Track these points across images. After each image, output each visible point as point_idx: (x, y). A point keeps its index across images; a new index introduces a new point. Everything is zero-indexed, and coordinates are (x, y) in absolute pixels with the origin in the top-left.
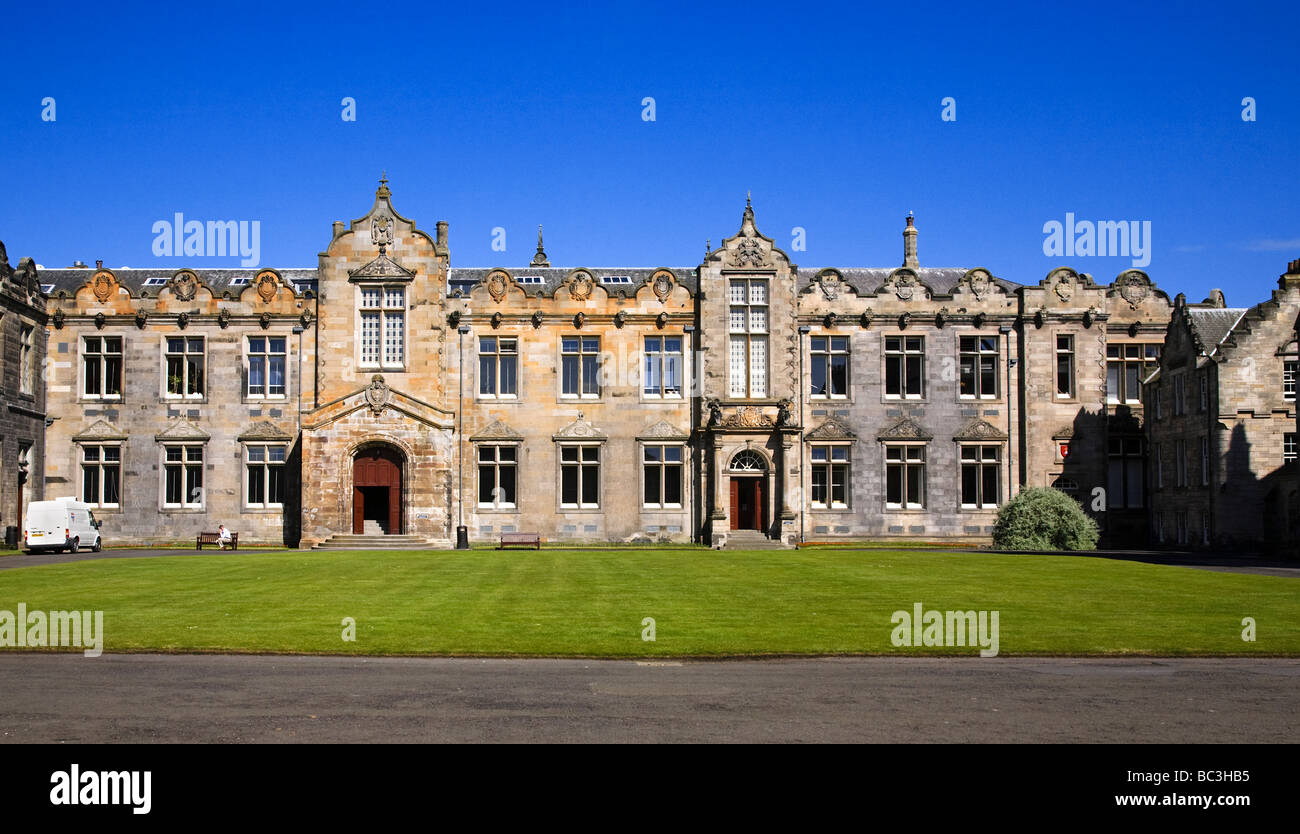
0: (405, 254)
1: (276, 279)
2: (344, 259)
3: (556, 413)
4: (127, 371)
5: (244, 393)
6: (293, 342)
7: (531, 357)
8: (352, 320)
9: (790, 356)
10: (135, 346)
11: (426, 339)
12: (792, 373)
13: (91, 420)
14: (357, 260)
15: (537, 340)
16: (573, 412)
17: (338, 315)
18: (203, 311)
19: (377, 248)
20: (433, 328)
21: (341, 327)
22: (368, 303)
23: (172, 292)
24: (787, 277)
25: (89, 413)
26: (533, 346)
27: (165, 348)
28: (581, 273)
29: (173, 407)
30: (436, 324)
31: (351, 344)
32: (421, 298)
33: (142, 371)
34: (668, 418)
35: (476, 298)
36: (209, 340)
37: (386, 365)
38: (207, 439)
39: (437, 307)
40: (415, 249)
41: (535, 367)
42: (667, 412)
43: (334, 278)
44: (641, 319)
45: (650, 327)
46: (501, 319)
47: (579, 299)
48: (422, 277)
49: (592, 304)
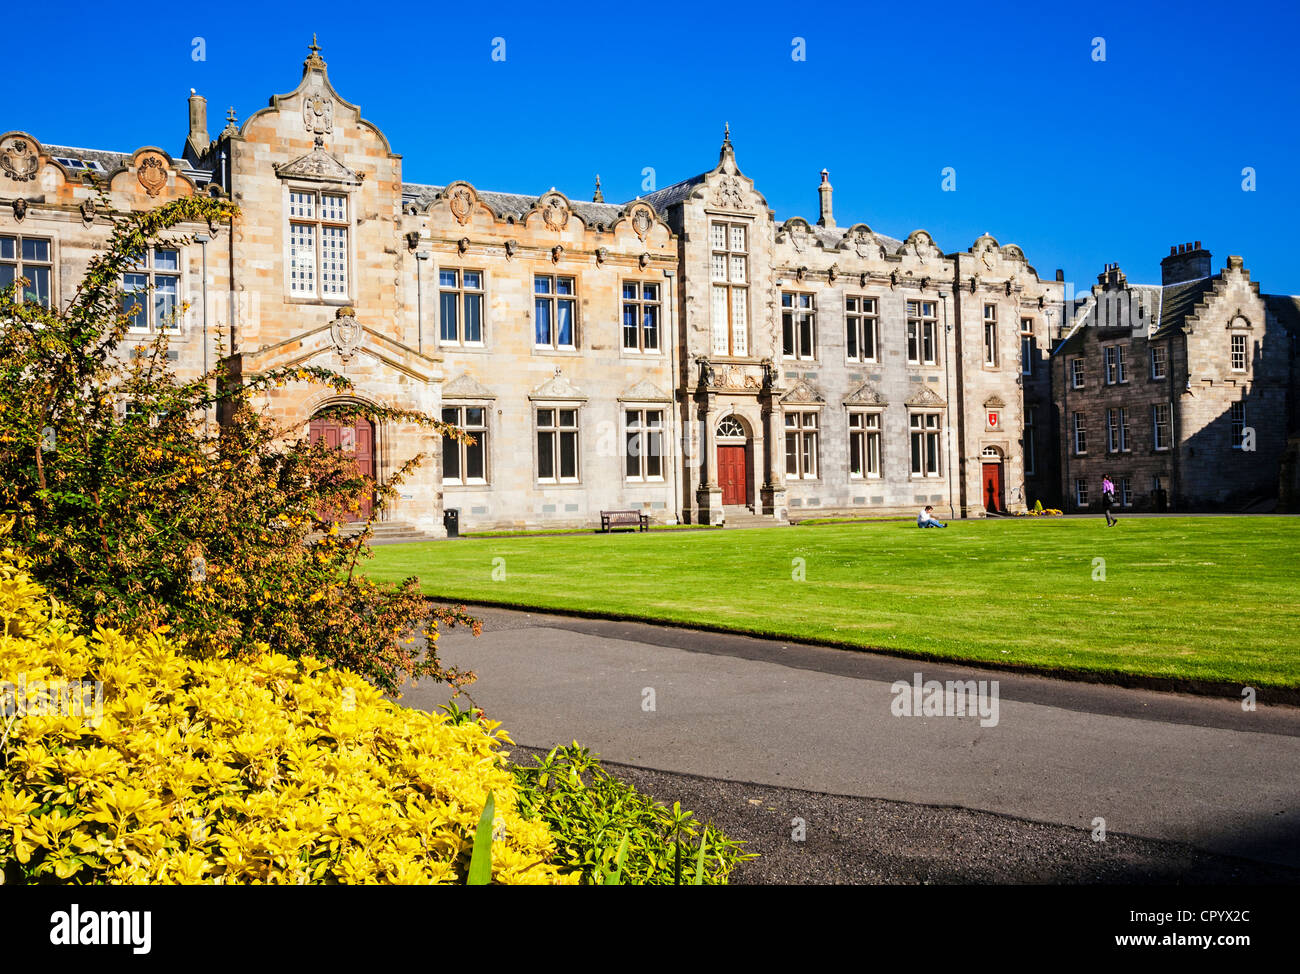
0: (348, 150)
1: (165, 164)
2: (267, 147)
3: (531, 367)
6: (193, 257)
7: (498, 297)
8: (278, 231)
11: (377, 266)
12: (772, 330)
14: (285, 151)
15: (508, 275)
16: (550, 366)
17: (260, 224)
18: (52, 200)
19: (312, 137)
20: (387, 251)
21: (265, 240)
22: (297, 211)
24: (765, 224)
26: (504, 283)
28: (555, 197)
30: (390, 247)
31: (277, 265)
32: (371, 211)
34: (649, 376)
35: (435, 217)
36: (61, 243)
37: (325, 296)
39: (391, 225)
40: (361, 145)
41: (507, 308)
42: (648, 370)
43: (251, 172)
44: (621, 259)
45: (629, 269)
46: (468, 246)
47: (554, 229)
48: (371, 183)
49: (568, 237)
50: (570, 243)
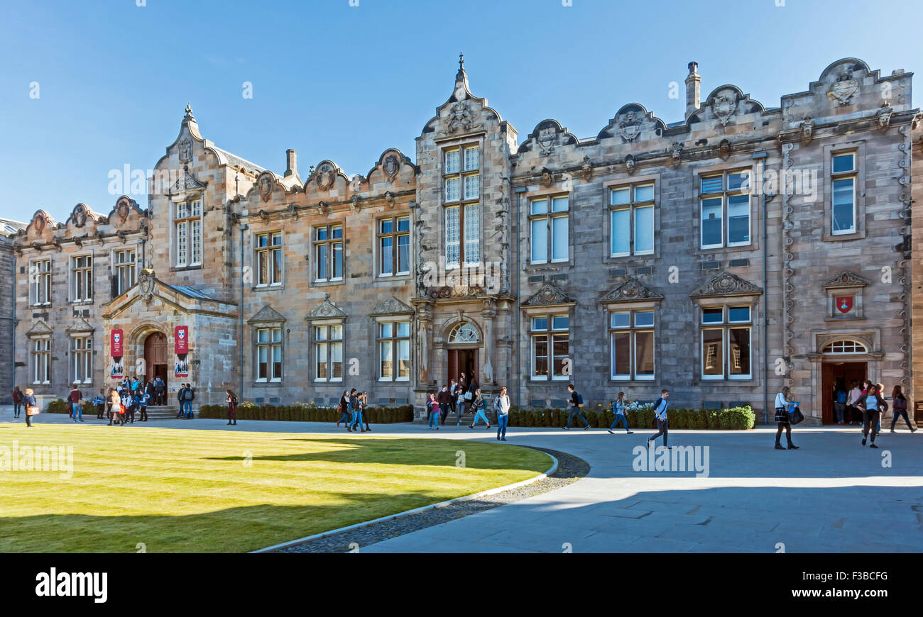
0: (200, 169)
1: (128, 204)
3: (309, 296)
4: (53, 284)
5: (113, 295)
6: (139, 252)
7: (290, 247)
8: (168, 229)
9: (499, 220)
10: (57, 265)
12: (501, 238)
13: (36, 320)
15: (295, 232)
16: (321, 294)
17: (160, 227)
18: (90, 234)
20: (219, 229)
21: (162, 236)
22: (182, 215)
23: (73, 220)
24: (497, 136)
25: (36, 315)
26: (291, 237)
27: (73, 265)
28: (325, 165)
29: (76, 308)
30: (220, 226)
31: (168, 250)
32: (210, 205)
35: (251, 200)
36: (95, 256)
37: (193, 264)
38: (93, 331)
39: (221, 211)
40: (207, 164)
41: (294, 255)
42: (395, 289)
43: (157, 197)
44: (372, 201)
45: (382, 209)
46: (266, 216)
47: (325, 189)
48: (211, 187)
49: (334, 194)
50: (336, 198)
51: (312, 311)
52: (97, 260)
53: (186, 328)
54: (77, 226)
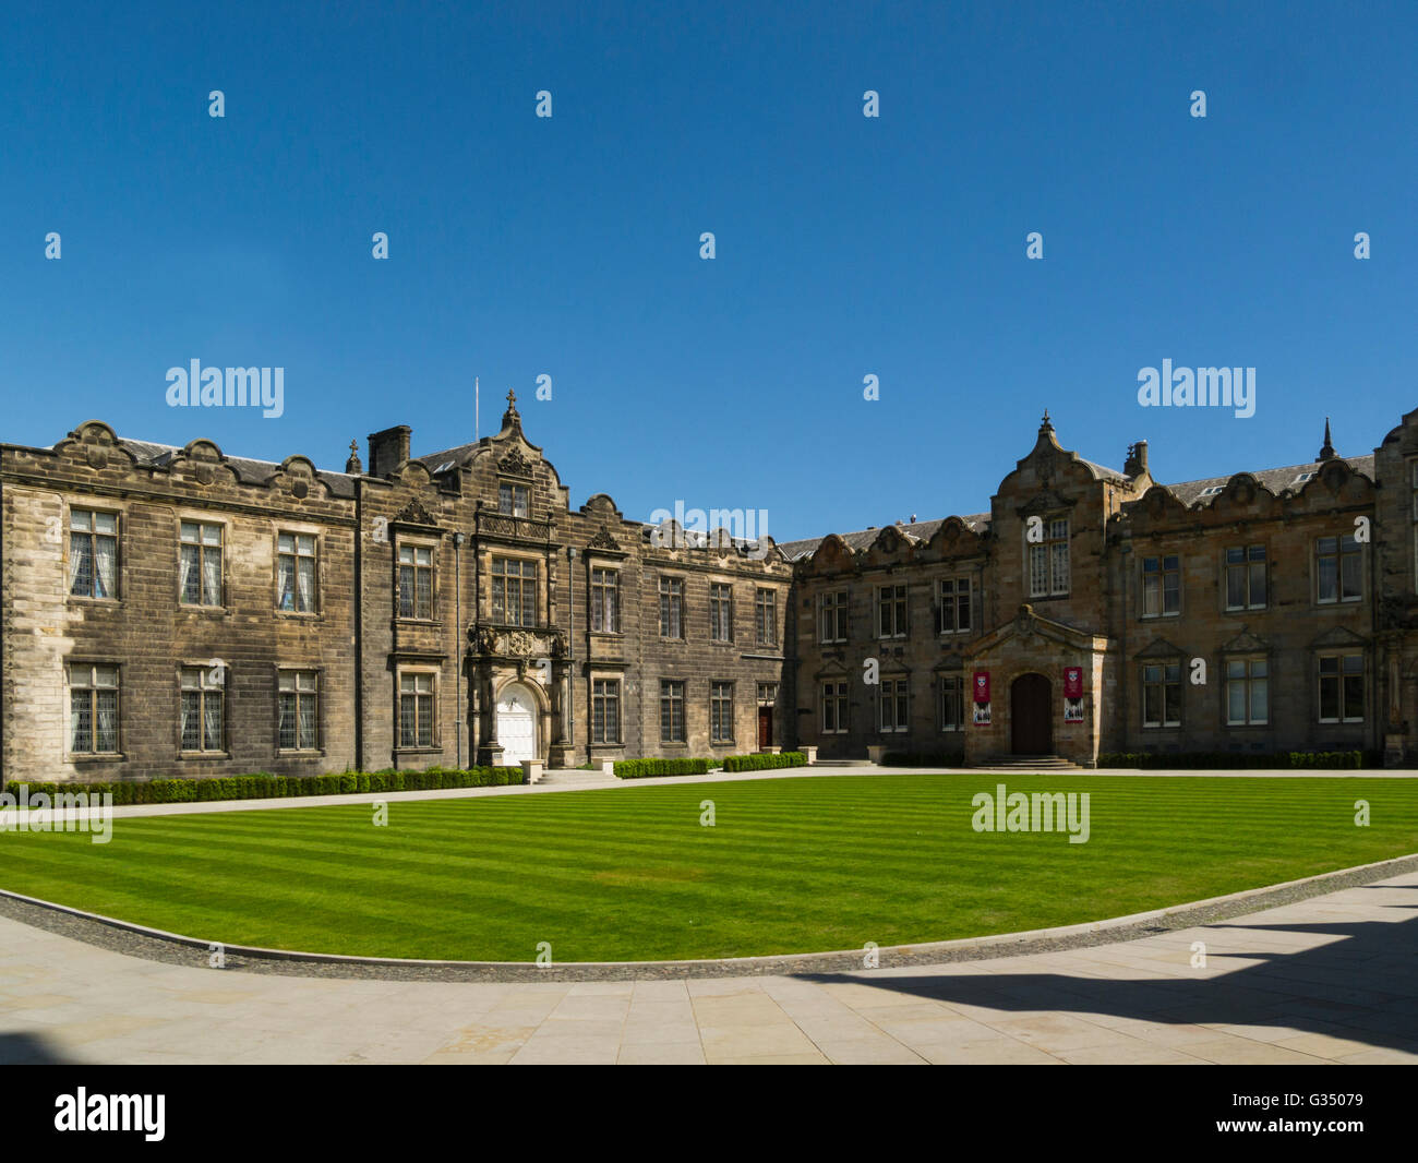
0: (1066, 485)
3: (1218, 627)
4: (850, 618)
5: (937, 629)
6: (975, 580)
7: (1192, 572)
8: (1020, 554)
10: (855, 597)
13: (827, 661)
14: (1024, 497)
15: (1197, 554)
16: (1239, 625)
17: (1009, 551)
18: (904, 560)
19: (1039, 483)
20: (1094, 554)
21: (1012, 562)
23: (880, 547)
25: (826, 655)
26: (1194, 560)
27: (877, 595)
29: (884, 646)
30: (1096, 549)
31: (1020, 578)
32: (1081, 526)
33: (860, 617)
35: (1135, 519)
36: (909, 586)
37: (1054, 593)
38: (909, 672)
39: (1096, 533)
40: (1075, 479)
41: (1197, 581)
42: (1342, 618)
43: (1004, 517)
44: (1307, 517)
45: (1322, 526)
46: (1156, 536)
47: (1242, 505)
48: (1082, 506)
49: (1254, 510)
50: (1257, 515)
51: (1224, 644)
52: (915, 590)
53: (1079, 670)
54: (885, 551)
